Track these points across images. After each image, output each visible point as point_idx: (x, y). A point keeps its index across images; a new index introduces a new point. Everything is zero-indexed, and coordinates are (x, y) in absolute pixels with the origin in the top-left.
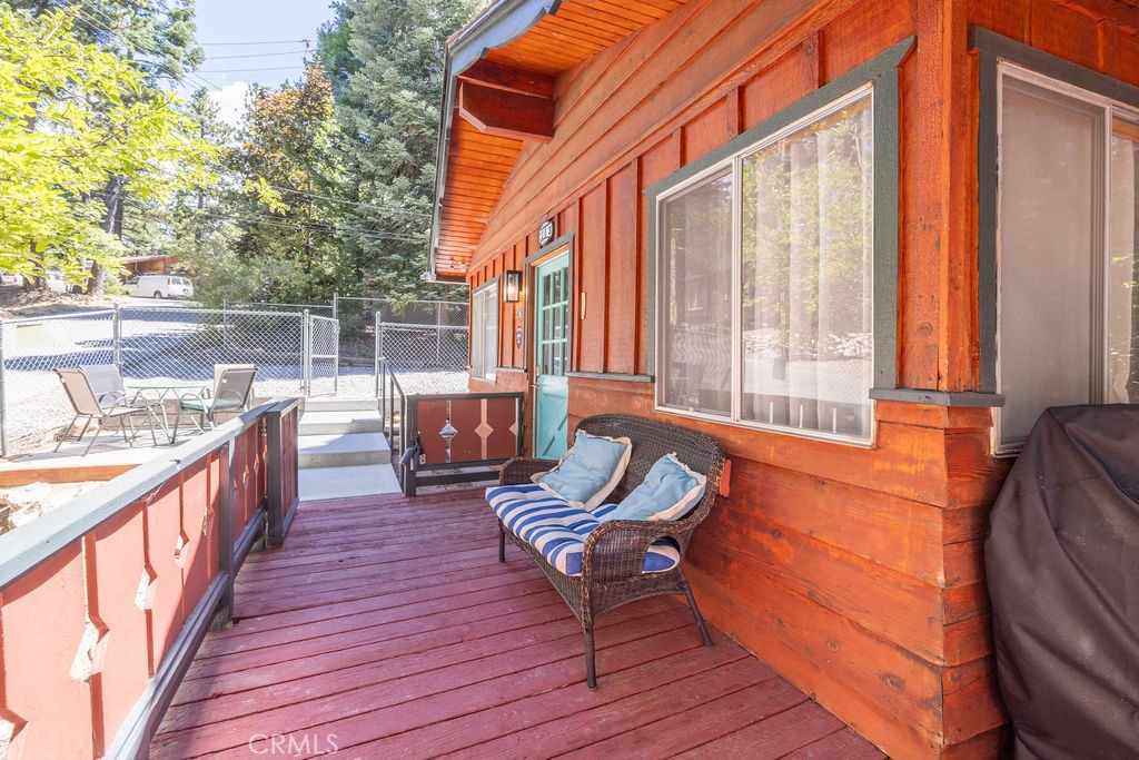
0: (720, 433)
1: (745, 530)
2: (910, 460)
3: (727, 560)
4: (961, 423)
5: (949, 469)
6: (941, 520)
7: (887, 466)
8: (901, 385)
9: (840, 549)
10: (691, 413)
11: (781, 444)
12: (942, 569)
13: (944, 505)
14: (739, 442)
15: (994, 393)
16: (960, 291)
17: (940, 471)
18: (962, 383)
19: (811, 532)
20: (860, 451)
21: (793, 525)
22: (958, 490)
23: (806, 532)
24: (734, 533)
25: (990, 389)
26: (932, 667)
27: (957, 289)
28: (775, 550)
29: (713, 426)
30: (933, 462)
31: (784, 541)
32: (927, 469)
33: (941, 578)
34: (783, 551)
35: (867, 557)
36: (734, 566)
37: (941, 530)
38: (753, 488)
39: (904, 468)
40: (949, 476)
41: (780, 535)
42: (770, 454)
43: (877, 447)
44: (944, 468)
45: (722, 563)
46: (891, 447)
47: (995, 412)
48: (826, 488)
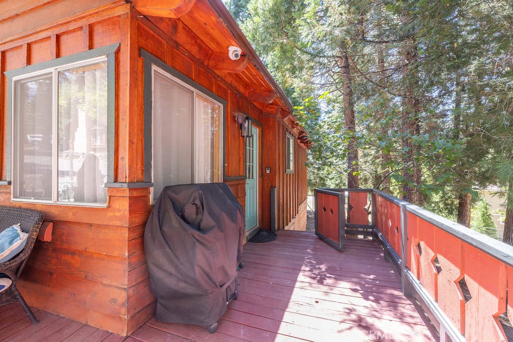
0: (47, 210)
1: (59, 256)
2: (119, 210)
3: (51, 274)
4: (135, 194)
5: (130, 212)
6: (127, 232)
7: (112, 214)
8: (116, 181)
9: (97, 253)
10: (32, 200)
11: (75, 210)
12: (127, 251)
13: (127, 226)
14: (56, 212)
15: (151, 182)
16: (135, 145)
17: (127, 213)
18: (136, 179)
19: (86, 249)
20: (103, 209)
21: (79, 248)
22: (134, 220)
23: (84, 250)
24: (54, 259)
25: (149, 181)
26: (125, 289)
27: (133, 144)
28: (72, 262)
29: (44, 206)
30: (126, 210)
31: (76, 257)
32: (124, 213)
33: (127, 254)
34: (76, 261)
35: (105, 254)
36: (55, 276)
37: (127, 236)
38: (63, 234)
39: (117, 214)
40: (129, 215)
41: (75, 254)
42: (70, 217)
43: (109, 207)
44: (128, 212)
45: (49, 276)
46: (113, 206)
47: (152, 189)
48: (92, 228)
